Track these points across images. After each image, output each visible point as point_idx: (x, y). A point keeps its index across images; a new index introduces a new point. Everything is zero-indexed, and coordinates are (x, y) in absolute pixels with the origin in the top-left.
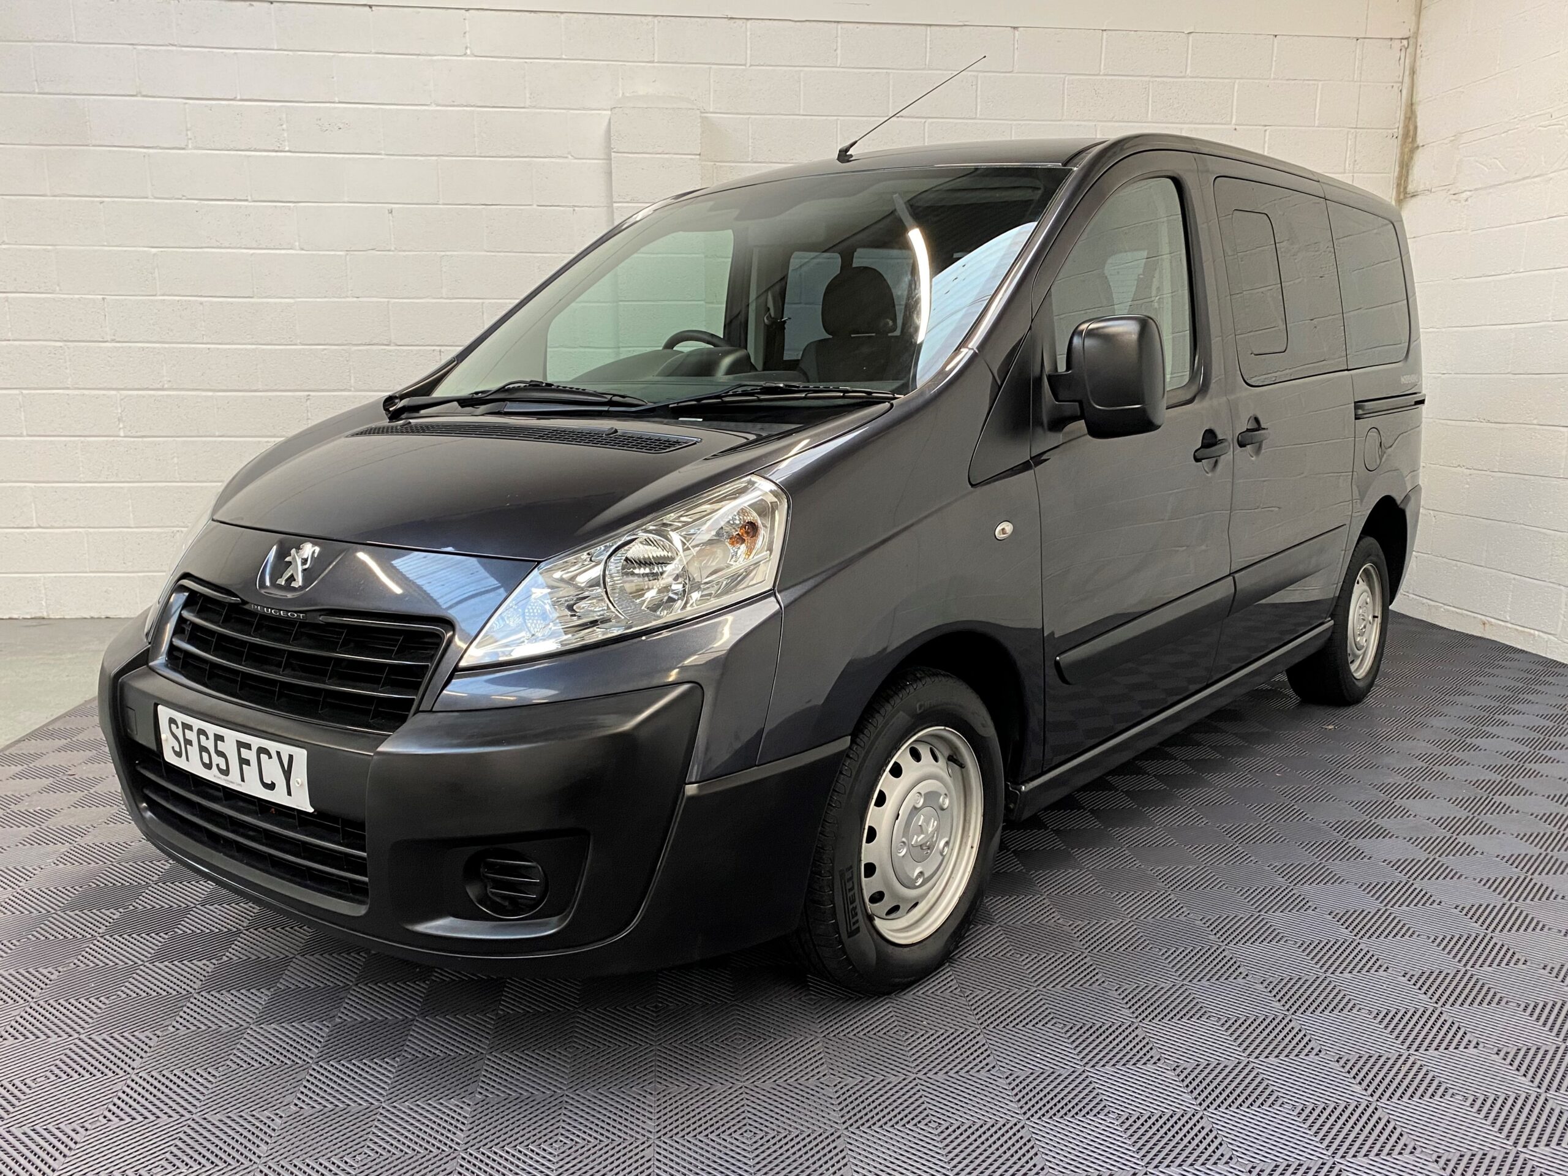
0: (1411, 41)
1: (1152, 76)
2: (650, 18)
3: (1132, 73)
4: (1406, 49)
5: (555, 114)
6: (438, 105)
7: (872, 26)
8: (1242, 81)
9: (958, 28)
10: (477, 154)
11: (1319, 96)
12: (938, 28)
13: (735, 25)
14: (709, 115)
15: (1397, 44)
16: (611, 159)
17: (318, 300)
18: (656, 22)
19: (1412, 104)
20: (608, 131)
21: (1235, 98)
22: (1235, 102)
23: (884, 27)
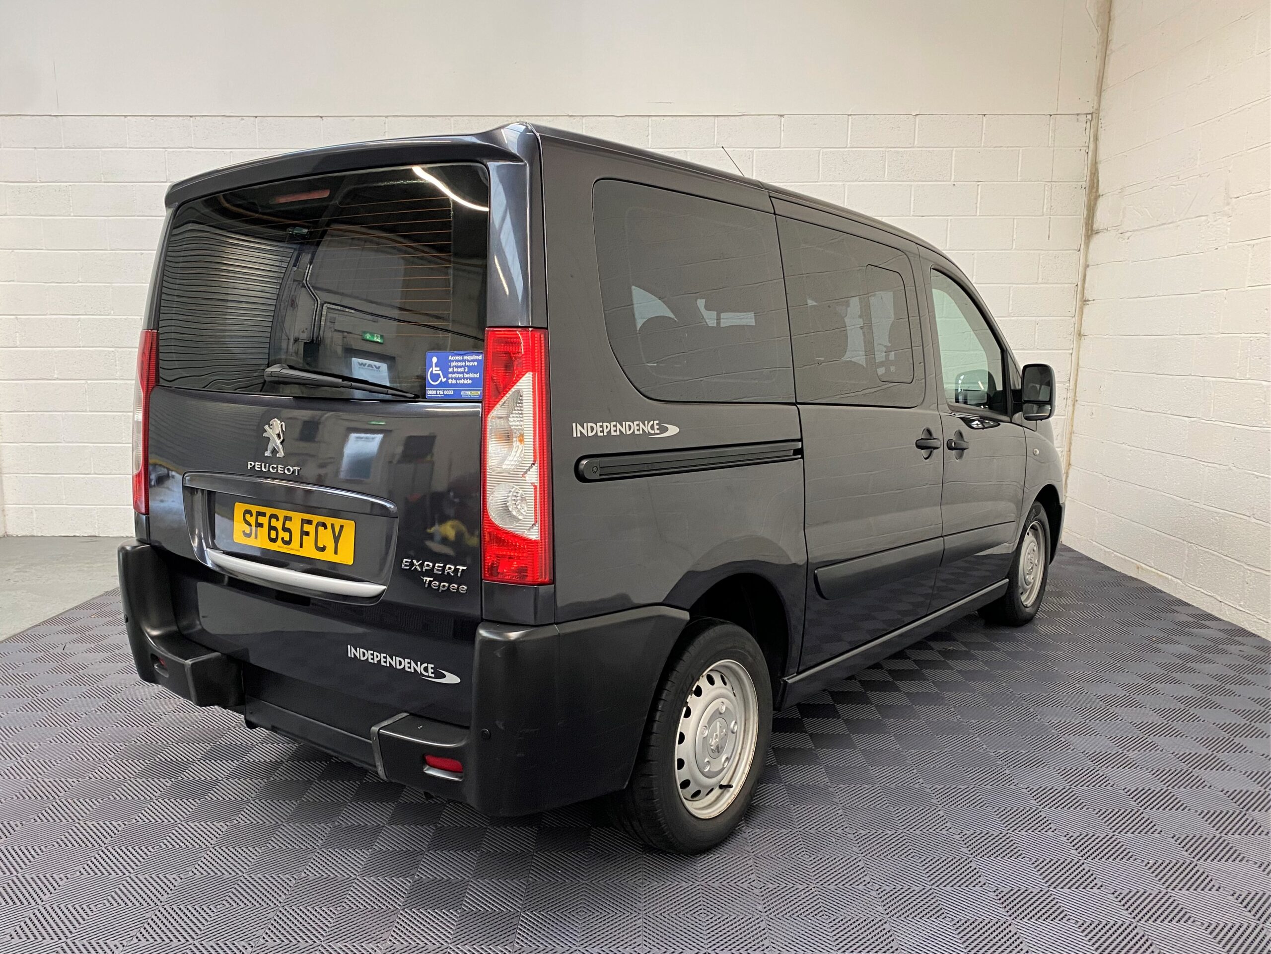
0: (1094, 116)
1: (887, 147)
3: (872, 146)
4: (1091, 121)
7: (674, 118)
8: (958, 149)
9: (737, 118)
11: (1020, 159)
12: (723, 118)
13: (574, 120)
15: (1083, 118)
19: (1096, 163)
21: (953, 161)
22: (953, 165)
23: (683, 119)
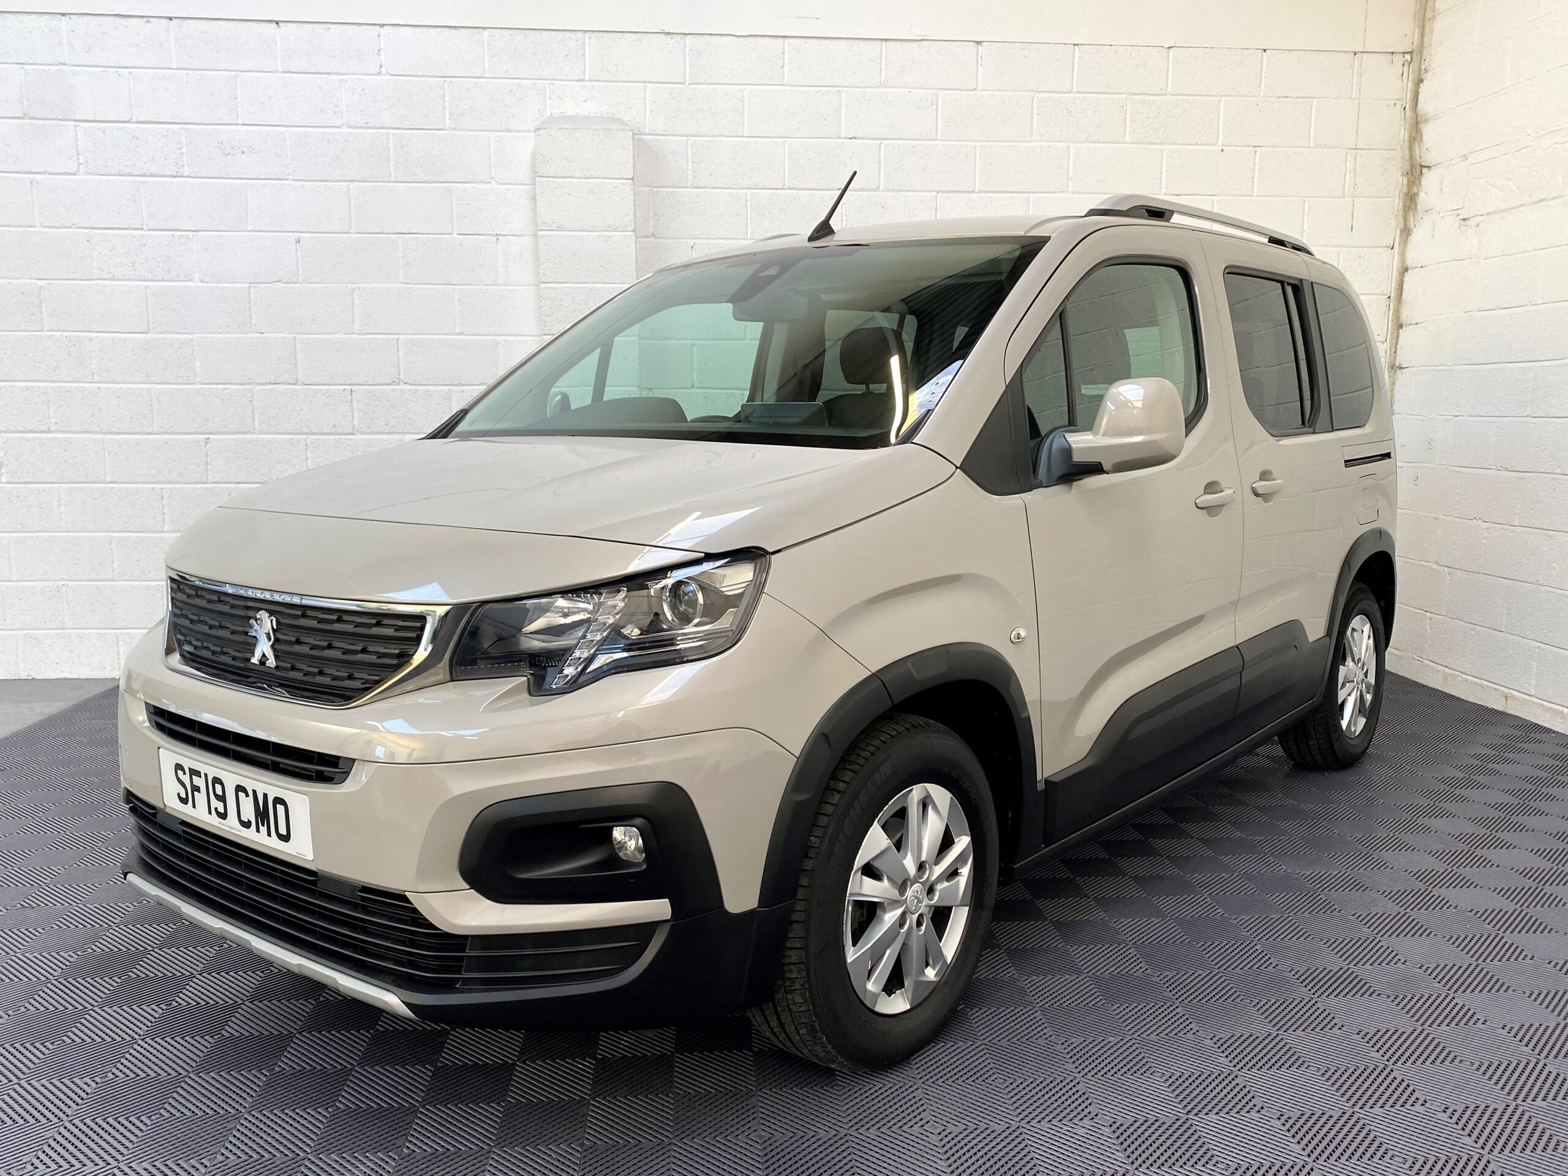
0: (1415, 55)
1: (1129, 94)
2: (580, 34)
3: (1107, 91)
4: (1409, 64)
5: (477, 136)
6: (350, 127)
7: (822, 41)
8: (1228, 98)
9: (915, 44)
10: (392, 179)
11: (1314, 114)
12: (893, 43)
13: (673, 40)
14: (644, 137)
15: (1399, 59)
16: (535, 184)
17: (219, 336)
18: (587, 38)
19: (1417, 123)
20: (534, 154)
21: (1222, 115)
22: (1221, 120)
23: (835, 42)
